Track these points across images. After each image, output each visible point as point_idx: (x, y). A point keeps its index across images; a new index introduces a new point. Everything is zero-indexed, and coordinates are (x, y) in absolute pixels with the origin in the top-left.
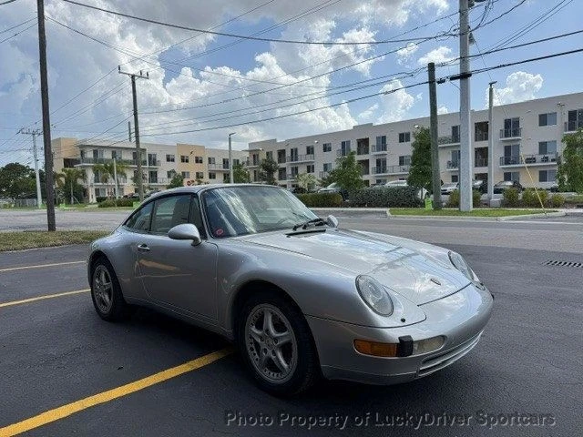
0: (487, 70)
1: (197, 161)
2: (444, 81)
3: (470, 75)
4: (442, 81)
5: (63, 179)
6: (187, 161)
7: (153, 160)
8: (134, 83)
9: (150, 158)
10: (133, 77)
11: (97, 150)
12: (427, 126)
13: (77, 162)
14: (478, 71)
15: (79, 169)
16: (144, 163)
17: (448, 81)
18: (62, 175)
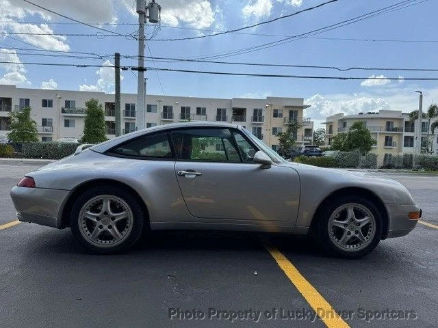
0: (156, 69)
2: (127, 69)
3: (145, 70)
4: (124, 69)
12: (113, 101)
14: (151, 69)
17: (130, 70)
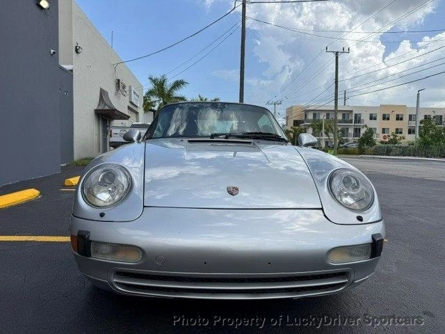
1: (397, 119)
5: (292, 135)
6: (388, 119)
7: (358, 119)
8: (337, 58)
9: (356, 118)
10: (337, 53)
11: (316, 113)
13: (302, 122)
15: (303, 127)
16: (351, 122)
18: (291, 132)
